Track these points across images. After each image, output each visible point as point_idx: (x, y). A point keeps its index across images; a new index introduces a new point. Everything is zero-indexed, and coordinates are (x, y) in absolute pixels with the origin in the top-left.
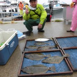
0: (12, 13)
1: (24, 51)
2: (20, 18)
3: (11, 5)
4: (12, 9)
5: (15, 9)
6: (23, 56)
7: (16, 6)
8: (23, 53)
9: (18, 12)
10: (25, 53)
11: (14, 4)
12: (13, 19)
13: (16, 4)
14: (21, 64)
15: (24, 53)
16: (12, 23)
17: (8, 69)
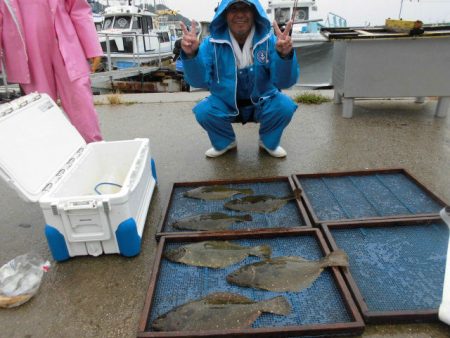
0: (110, 55)
1: (163, 230)
2: (145, 80)
3: (106, 19)
4: (111, 38)
5: (124, 39)
6: (160, 252)
7: (127, 26)
8: (158, 239)
9: (135, 50)
10: (169, 241)
11: (119, 17)
12: (115, 83)
13: (128, 18)
14: (152, 286)
15: (162, 240)
16: (113, 103)
17: (98, 306)
